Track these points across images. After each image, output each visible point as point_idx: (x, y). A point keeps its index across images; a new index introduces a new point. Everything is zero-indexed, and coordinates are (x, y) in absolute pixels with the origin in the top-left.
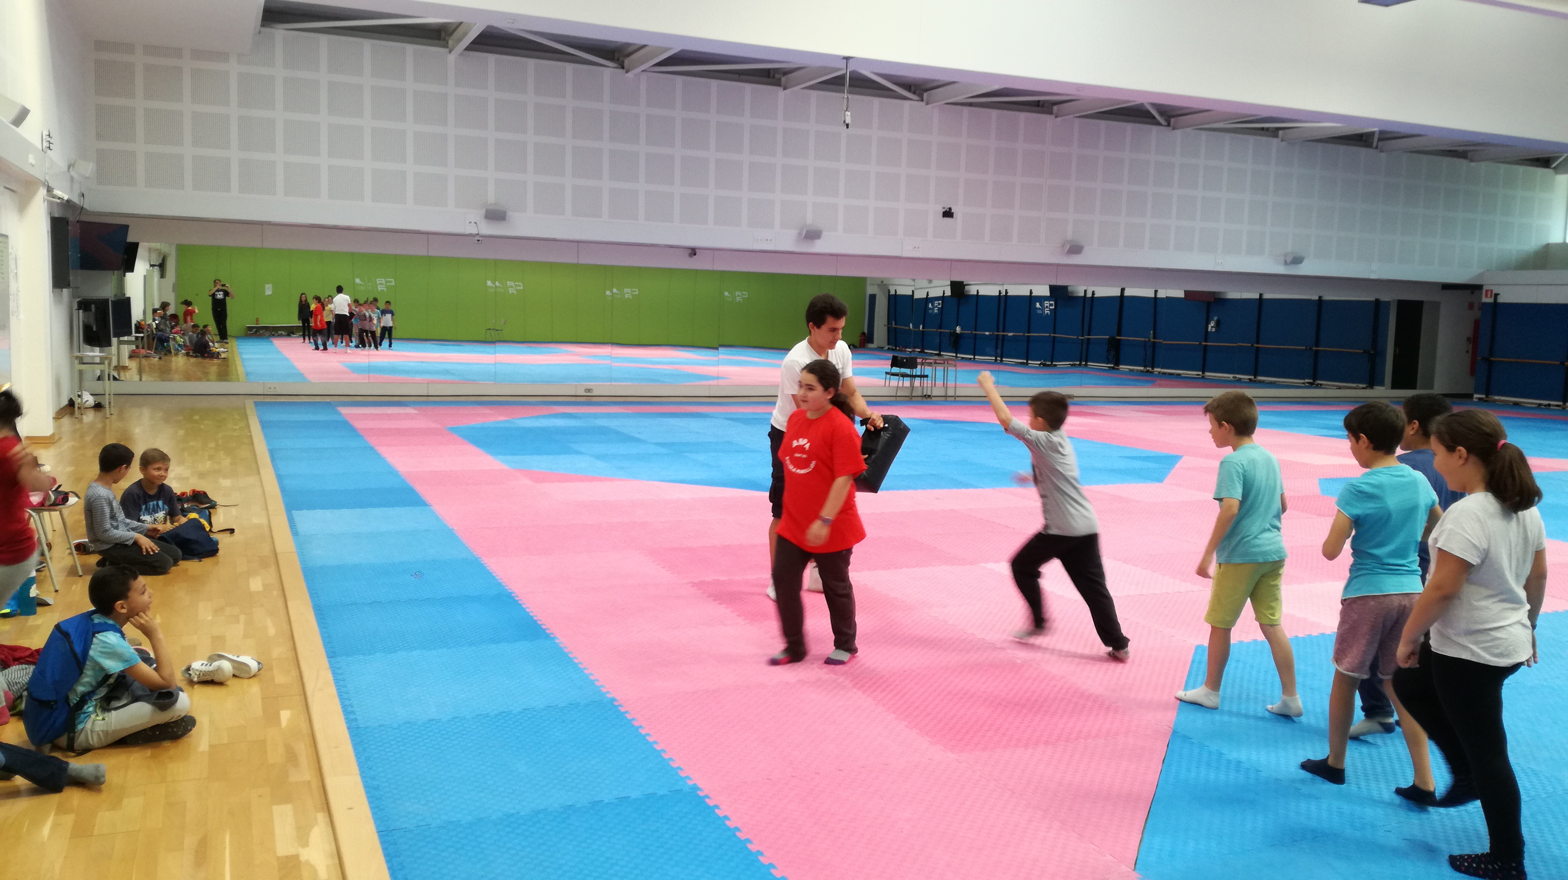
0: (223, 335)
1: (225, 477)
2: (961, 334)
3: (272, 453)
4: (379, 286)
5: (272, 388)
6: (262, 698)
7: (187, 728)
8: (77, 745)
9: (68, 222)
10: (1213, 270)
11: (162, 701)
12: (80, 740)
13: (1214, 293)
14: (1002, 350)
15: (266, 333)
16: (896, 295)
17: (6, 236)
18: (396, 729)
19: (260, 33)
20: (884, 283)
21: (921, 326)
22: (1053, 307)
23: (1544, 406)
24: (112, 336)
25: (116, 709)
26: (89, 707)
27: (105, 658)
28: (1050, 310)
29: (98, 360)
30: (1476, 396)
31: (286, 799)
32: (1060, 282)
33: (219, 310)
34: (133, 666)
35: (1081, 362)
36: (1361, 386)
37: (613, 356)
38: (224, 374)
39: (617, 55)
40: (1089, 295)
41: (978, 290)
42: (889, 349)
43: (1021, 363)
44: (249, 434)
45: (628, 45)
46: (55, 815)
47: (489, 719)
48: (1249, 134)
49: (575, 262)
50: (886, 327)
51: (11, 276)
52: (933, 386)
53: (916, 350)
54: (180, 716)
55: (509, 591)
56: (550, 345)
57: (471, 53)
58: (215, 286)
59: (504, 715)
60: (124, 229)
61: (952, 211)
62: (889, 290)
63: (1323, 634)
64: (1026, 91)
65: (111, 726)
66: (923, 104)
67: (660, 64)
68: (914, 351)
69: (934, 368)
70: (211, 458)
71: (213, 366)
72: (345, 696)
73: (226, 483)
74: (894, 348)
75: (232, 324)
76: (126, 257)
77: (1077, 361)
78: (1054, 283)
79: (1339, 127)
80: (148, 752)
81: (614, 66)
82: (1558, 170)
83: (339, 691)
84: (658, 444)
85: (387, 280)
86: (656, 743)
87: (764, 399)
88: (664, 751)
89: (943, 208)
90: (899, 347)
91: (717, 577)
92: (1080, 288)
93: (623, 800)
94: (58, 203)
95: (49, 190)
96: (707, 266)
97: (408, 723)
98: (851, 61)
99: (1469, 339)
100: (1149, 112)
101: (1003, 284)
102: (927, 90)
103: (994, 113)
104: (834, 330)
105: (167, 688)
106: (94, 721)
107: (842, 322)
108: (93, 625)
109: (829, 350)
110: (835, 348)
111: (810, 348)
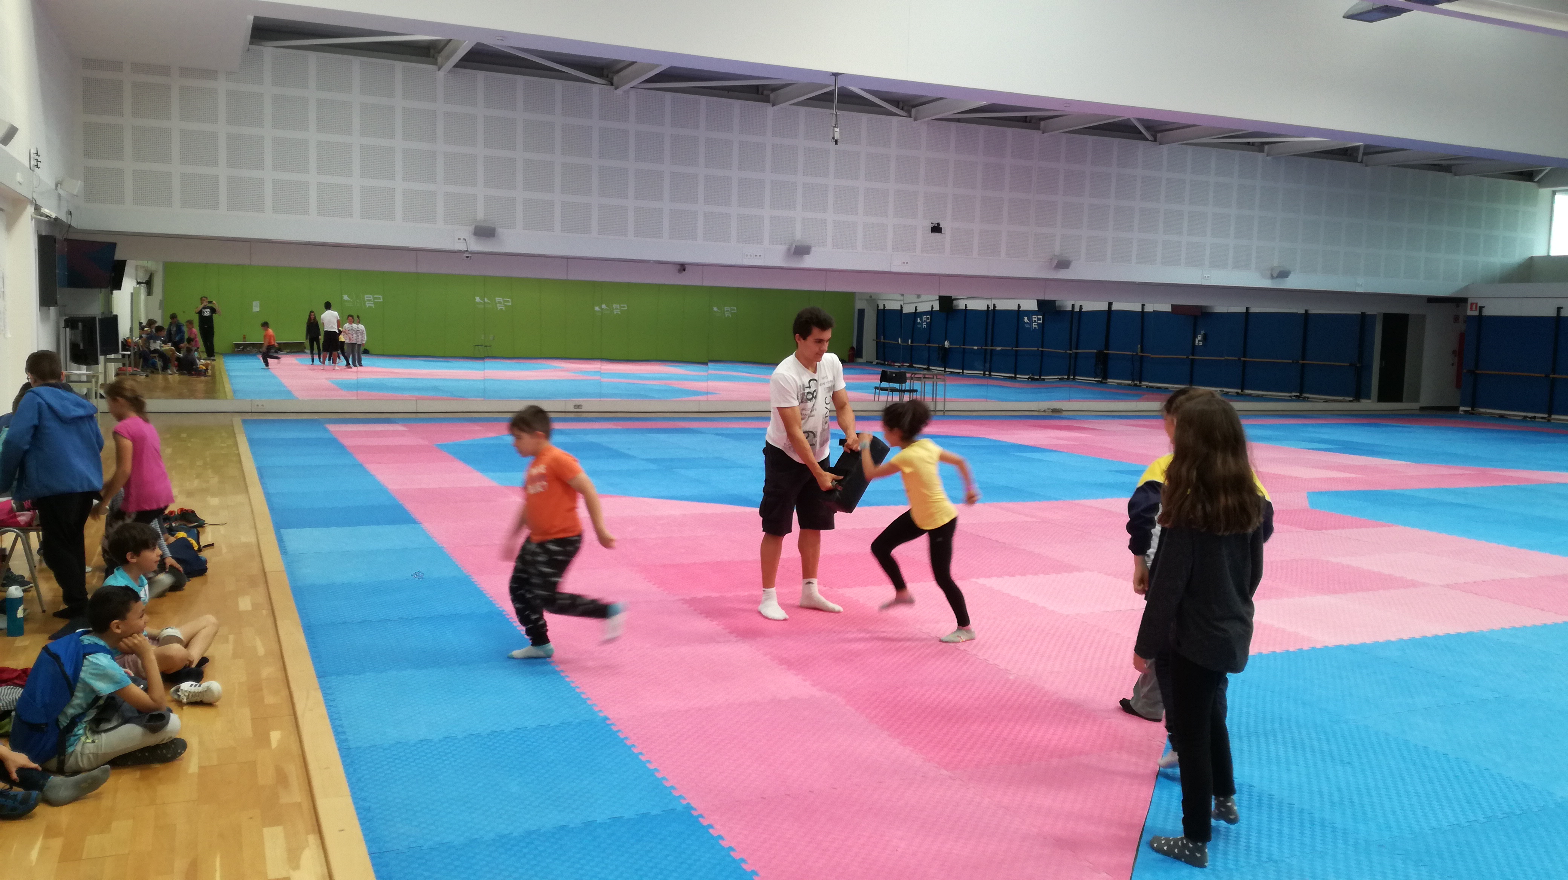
0: (210, 352)
1: (213, 495)
2: (950, 348)
3: (259, 469)
4: (367, 302)
5: (260, 406)
6: (252, 719)
7: (177, 751)
9: (55, 239)
10: (1200, 283)
11: (152, 723)
12: (70, 762)
13: (1201, 307)
14: (990, 365)
15: (253, 350)
16: (884, 310)
18: (387, 749)
19: (248, 50)
20: (873, 298)
21: (910, 341)
22: (1041, 322)
23: (1530, 418)
24: (99, 355)
25: (106, 731)
26: (80, 730)
27: (97, 680)
28: (1038, 324)
29: (84, 378)
30: (1461, 408)
31: (276, 821)
32: (1050, 297)
33: (207, 326)
34: (125, 687)
35: (1069, 377)
36: (1348, 399)
37: (602, 372)
38: (212, 392)
39: (605, 72)
40: (1077, 309)
41: (966, 305)
42: (877, 363)
43: (1010, 377)
44: (237, 452)
45: (617, 62)
46: (43, 839)
47: (480, 738)
48: (1235, 148)
49: (565, 278)
50: (875, 342)
53: (905, 364)
54: (171, 737)
55: (500, 609)
56: (540, 361)
57: (460, 70)
58: (202, 303)
59: (496, 734)
60: (111, 247)
61: (941, 227)
62: (878, 304)
63: (1313, 648)
64: (1013, 107)
65: (101, 749)
66: (911, 119)
67: (647, 81)
68: (902, 366)
69: (923, 382)
70: (198, 476)
71: (199, 383)
72: (336, 716)
73: (214, 501)
74: (883, 362)
75: (218, 342)
76: (113, 274)
77: (1065, 375)
78: (1042, 298)
79: (1325, 141)
80: (138, 774)
81: (604, 83)
82: (1542, 183)
83: (329, 711)
84: (648, 460)
85: (375, 296)
86: (649, 762)
87: (759, 415)
88: (658, 771)
89: (932, 223)
90: (888, 361)
91: (708, 594)
92: (1068, 302)
93: (616, 820)
94: (45, 221)
95: (37, 208)
96: (697, 282)
97: (399, 743)
98: (839, 77)
99: (1454, 352)
100: (1136, 127)
101: (991, 299)
102: (914, 106)
103: (982, 129)
104: (820, 341)
105: (157, 710)
106: (84, 743)
107: (828, 334)
108: (85, 646)
109: (817, 363)
110: (824, 360)
111: (799, 361)
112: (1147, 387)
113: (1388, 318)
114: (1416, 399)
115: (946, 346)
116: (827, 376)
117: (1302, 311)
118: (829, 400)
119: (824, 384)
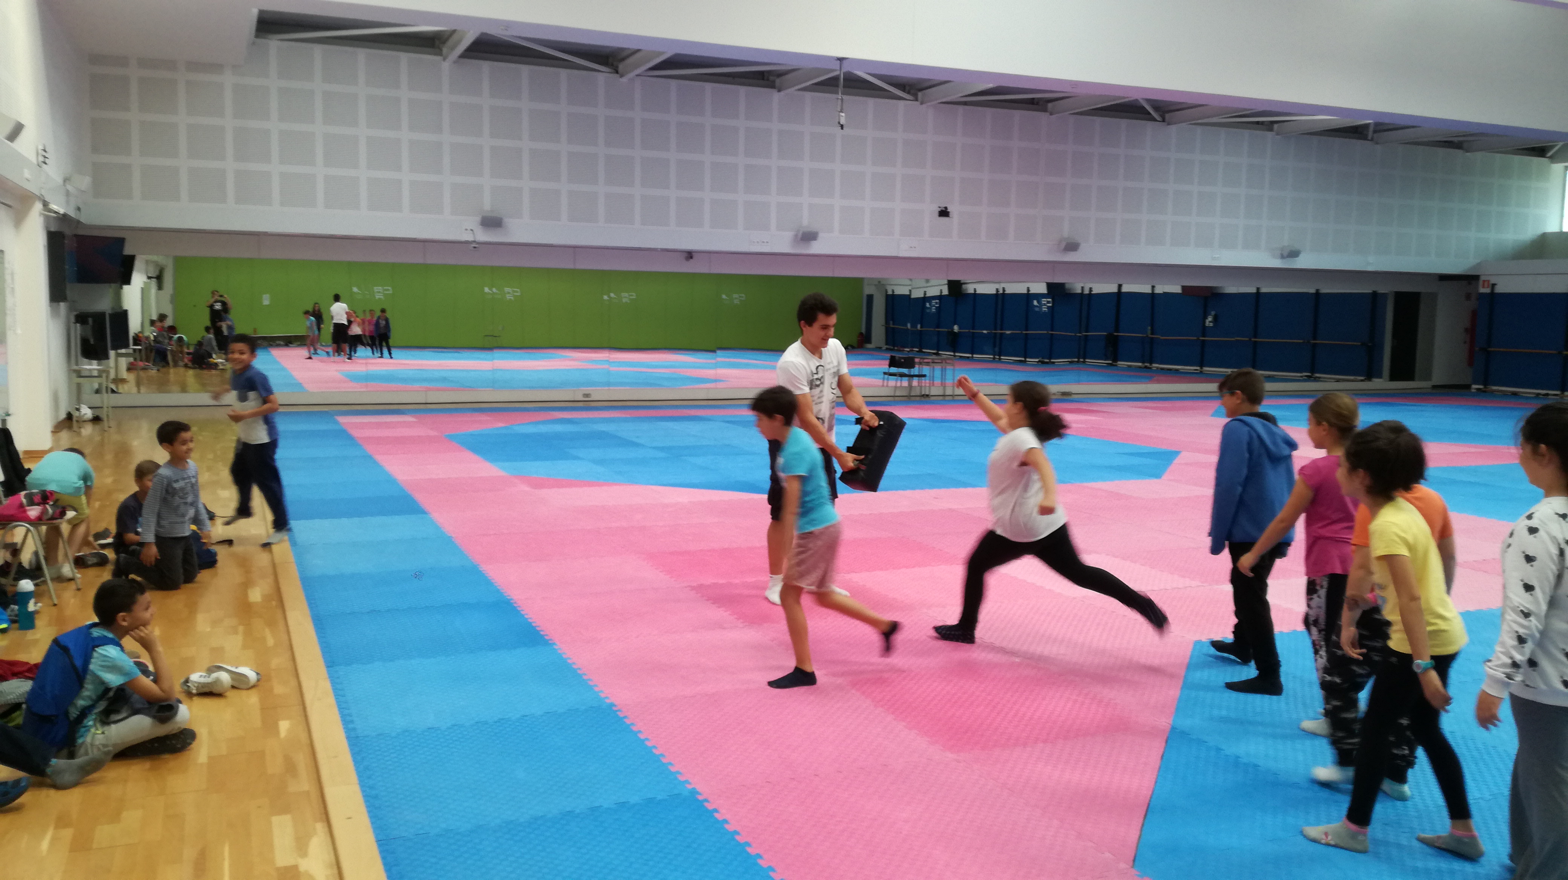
1: (224, 488)
2: (959, 332)
4: (375, 295)
6: (261, 709)
7: (187, 742)
9: (64, 235)
10: (1210, 264)
11: (161, 714)
13: (1212, 288)
14: (1000, 349)
16: (894, 295)
18: (395, 737)
19: (254, 44)
20: (881, 283)
21: (919, 326)
22: (1051, 305)
23: (1543, 395)
24: (109, 349)
25: (115, 722)
26: (89, 721)
27: (106, 672)
28: (1048, 307)
29: (95, 373)
30: (1474, 386)
31: (285, 810)
32: (1057, 280)
34: (133, 679)
35: (1079, 359)
36: (1360, 378)
37: (610, 360)
39: (609, 60)
40: (1087, 291)
41: (975, 289)
42: (887, 349)
43: (1020, 361)
45: (622, 50)
46: (53, 829)
47: (487, 726)
48: (1244, 128)
49: (574, 267)
50: (884, 327)
51: (8, 290)
52: (931, 385)
53: (915, 349)
54: (180, 728)
55: (508, 598)
56: (548, 350)
57: (465, 60)
59: (503, 721)
60: (120, 242)
61: (948, 211)
62: (888, 290)
64: (1021, 89)
65: (112, 739)
66: (917, 103)
67: (652, 68)
68: (912, 351)
69: (932, 367)
71: (210, 377)
72: (344, 705)
73: (224, 494)
74: (892, 347)
76: (123, 269)
77: (1075, 358)
78: (1051, 280)
79: (1336, 120)
80: (147, 765)
81: (608, 71)
82: (1553, 159)
83: (337, 700)
84: (654, 448)
85: (385, 288)
86: (655, 747)
88: (663, 755)
89: (939, 207)
90: (897, 347)
91: (715, 581)
92: (1078, 285)
93: (622, 805)
94: (54, 217)
96: (704, 269)
97: (407, 731)
98: (844, 62)
99: (1466, 330)
100: (1143, 108)
101: (999, 282)
102: (921, 90)
103: (989, 112)
104: (826, 327)
105: (166, 700)
106: (94, 734)
107: (833, 320)
108: (94, 639)
109: (822, 349)
110: (828, 347)
111: (804, 347)
112: (1157, 369)
113: (1400, 297)
114: (1427, 377)
115: (955, 331)
116: (832, 361)
117: (1313, 291)
118: (834, 385)
119: (830, 369)
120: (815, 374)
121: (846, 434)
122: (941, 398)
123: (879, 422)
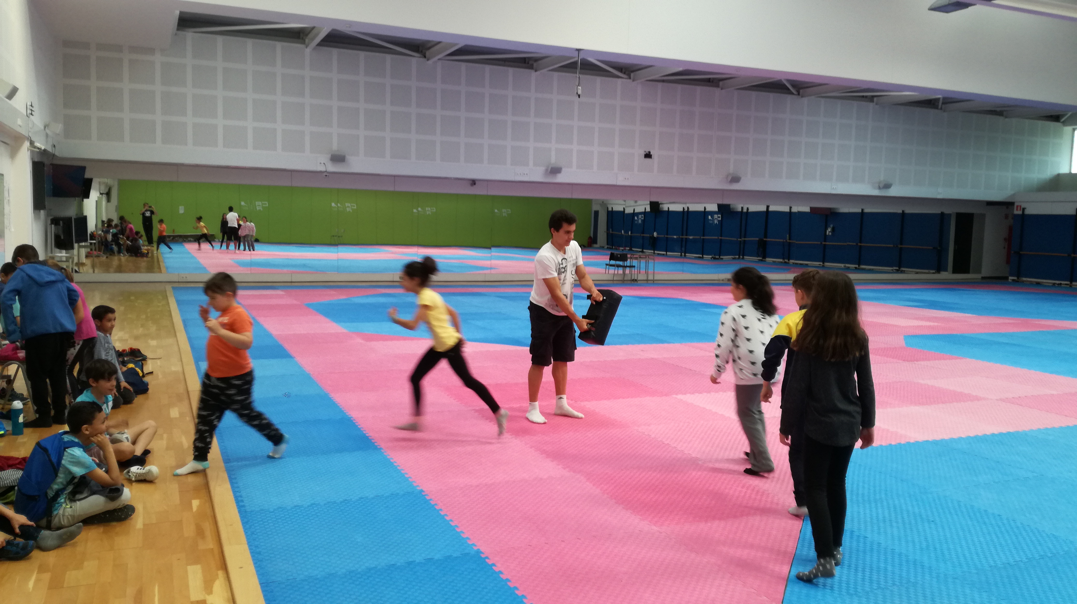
0: (150, 241)
1: (153, 338)
2: (657, 237)
3: (184, 321)
4: (257, 207)
5: (184, 277)
6: (180, 492)
7: (128, 514)
8: (53, 525)
9: (44, 164)
10: (830, 192)
11: (111, 495)
12: (55, 521)
13: (831, 208)
14: (685, 248)
15: (180, 240)
16: (612, 211)
17: (2, 175)
18: (272, 512)
19: (176, 34)
20: (604, 203)
21: (630, 232)
22: (720, 219)
23: (1058, 284)
24: (74, 243)
25: (79, 500)
26: (62, 499)
27: (74, 466)
28: (718, 221)
29: (64, 259)
30: (1010, 278)
31: (196, 561)
32: (726, 202)
33: (147, 223)
34: (93, 470)
35: (739, 256)
36: (932, 271)
38: (151, 268)
39: (420, 49)
40: (745, 210)
41: (668, 208)
42: (608, 248)
43: (699, 257)
44: (168, 309)
45: (428, 42)
46: (37, 573)
47: (336, 505)
48: (854, 100)
49: (393, 190)
50: (606, 233)
51: (6, 201)
52: (639, 273)
53: (627, 248)
54: (124, 504)
55: (349, 416)
56: (375, 247)
57: (321, 48)
58: (144, 208)
59: (346, 502)
60: (82, 169)
61: (651, 154)
62: (608, 208)
63: (908, 443)
64: (701, 71)
65: (76, 512)
66: (631, 81)
67: (449, 55)
68: (625, 249)
69: (639, 261)
70: (142, 326)
71: (143, 262)
72: (237, 490)
73: (153, 343)
74: (611, 247)
76: (84, 187)
77: (737, 256)
78: (720, 202)
79: (916, 95)
80: (101, 529)
81: (420, 56)
82: (1065, 123)
83: (232, 486)
85: (263, 202)
86: (452, 521)
87: (524, 283)
88: (458, 527)
89: (645, 152)
90: (615, 246)
92: (738, 206)
93: (429, 560)
94: (37, 152)
95: (32, 143)
96: (483, 192)
97: (280, 508)
98: (581, 52)
99: (1005, 239)
100: (785, 85)
101: (686, 203)
102: (633, 71)
103: (679, 87)
104: (568, 232)
105: (115, 485)
106: (65, 508)
107: (573, 227)
108: (65, 442)
109: (566, 247)
110: (570, 246)
111: (554, 246)
112: (793, 263)
113: (960, 216)
114: (979, 271)
115: (655, 236)
116: (572, 256)
117: (900, 211)
118: (574, 273)
119: (570, 261)
120: (561, 264)
121: (580, 306)
122: (645, 282)
123: (603, 297)
